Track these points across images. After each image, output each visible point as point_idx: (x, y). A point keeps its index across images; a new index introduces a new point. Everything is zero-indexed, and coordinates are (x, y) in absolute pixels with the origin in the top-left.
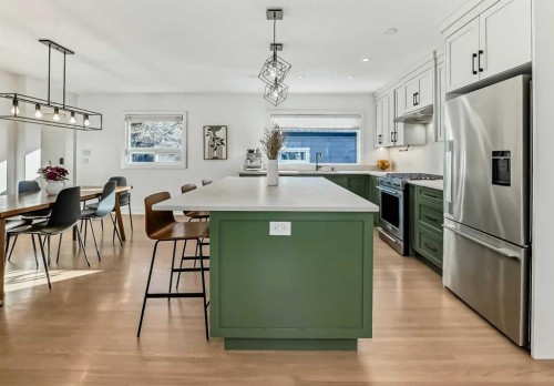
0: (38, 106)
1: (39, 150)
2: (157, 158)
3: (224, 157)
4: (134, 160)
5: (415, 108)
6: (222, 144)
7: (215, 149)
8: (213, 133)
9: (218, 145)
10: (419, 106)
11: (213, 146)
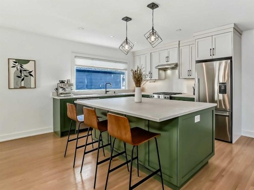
3: (33, 86)
5: (166, 63)
6: (31, 75)
7: (23, 80)
8: (19, 65)
9: (26, 76)
10: (168, 63)
11: (19, 77)
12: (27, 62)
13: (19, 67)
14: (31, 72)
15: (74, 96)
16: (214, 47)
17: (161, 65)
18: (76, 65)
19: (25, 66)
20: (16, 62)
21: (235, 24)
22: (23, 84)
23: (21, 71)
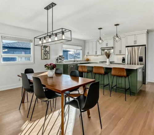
5: (106, 47)
6: (48, 53)
10: (107, 47)
11: (45, 54)
12: (47, 47)
15: (65, 63)
16: (136, 40)
17: (103, 48)
18: (63, 48)
19: (46, 49)
20: (44, 47)
21: (147, 30)
22: (46, 58)
23: (45, 51)
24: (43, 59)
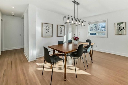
0: (72, 20)
1: (71, 33)
2: (97, 34)
3: (125, 33)
4: (90, 35)
6: (124, 29)
7: (120, 31)
8: (119, 25)
9: (121, 29)
11: (119, 30)
12: (122, 23)
13: (119, 26)
14: (124, 27)
19: (121, 25)
20: (117, 24)
22: (120, 33)
23: (119, 28)
24: (116, 34)
